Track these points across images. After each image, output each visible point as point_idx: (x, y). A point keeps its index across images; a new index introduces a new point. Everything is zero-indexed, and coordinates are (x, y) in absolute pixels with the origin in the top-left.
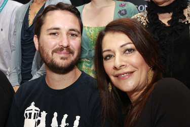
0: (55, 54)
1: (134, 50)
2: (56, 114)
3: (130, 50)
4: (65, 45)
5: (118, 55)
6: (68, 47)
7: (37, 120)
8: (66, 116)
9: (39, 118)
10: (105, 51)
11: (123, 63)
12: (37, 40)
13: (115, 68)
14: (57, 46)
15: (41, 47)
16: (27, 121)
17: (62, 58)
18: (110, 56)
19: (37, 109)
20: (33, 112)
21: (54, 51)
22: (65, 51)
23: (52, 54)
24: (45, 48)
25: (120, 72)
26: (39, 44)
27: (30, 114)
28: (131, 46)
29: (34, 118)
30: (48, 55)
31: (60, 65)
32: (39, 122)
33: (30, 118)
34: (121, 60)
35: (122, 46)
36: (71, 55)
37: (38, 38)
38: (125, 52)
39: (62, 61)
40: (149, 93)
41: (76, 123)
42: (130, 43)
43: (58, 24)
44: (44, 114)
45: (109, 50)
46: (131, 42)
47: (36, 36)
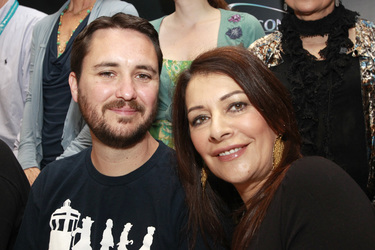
0: (108, 112)
1: (246, 104)
2: (110, 223)
3: (239, 105)
4: (128, 95)
5: (217, 114)
6: (132, 100)
7: (74, 233)
8: (128, 227)
9: (78, 230)
10: (191, 110)
11: (228, 130)
12: (75, 83)
13: (213, 140)
14: (113, 98)
15: (83, 98)
16: (55, 234)
17: (121, 121)
18: (202, 118)
19: (76, 212)
20: (67, 218)
21: (107, 107)
22: (127, 106)
23: (103, 111)
24: (89, 101)
25: (222, 146)
26: (79, 91)
27: (62, 222)
28: (241, 97)
29: (70, 230)
30: (94, 113)
31: (118, 134)
32: (78, 237)
33: (61, 229)
34: (223, 124)
35: (223, 99)
36: (139, 114)
37: (78, 78)
38: (229, 109)
39: (120, 125)
40: (276, 184)
41: (148, 240)
42: (237, 92)
43: (114, 56)
44: (88, 222)
45: (200, 108)
46: (239, 89)
47: (73, 73)
